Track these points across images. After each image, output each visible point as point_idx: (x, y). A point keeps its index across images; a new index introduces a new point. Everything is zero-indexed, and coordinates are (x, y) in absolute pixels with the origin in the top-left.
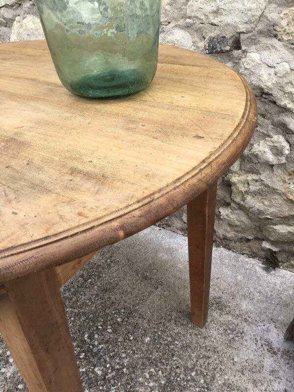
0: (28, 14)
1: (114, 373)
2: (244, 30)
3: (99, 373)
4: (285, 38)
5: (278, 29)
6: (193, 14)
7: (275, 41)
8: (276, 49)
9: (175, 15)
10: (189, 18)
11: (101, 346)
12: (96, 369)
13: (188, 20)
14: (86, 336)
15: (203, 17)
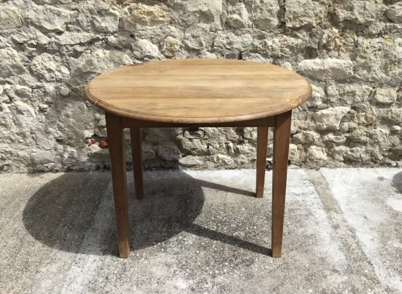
0: (98, 48)
1: (241, 224)
2: (243, 50)
3: (234, 226)
4: (262, 52)
5: (258, 49)
6: (217, 45)
7: (257, 54)
8: (258, 57)
9: (207, 46)
10: (216, 46)
11: (225, 219)
12: (232, 225)
13: (215, 48)
14: (213, 218)
15: (222, 46)
